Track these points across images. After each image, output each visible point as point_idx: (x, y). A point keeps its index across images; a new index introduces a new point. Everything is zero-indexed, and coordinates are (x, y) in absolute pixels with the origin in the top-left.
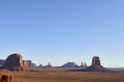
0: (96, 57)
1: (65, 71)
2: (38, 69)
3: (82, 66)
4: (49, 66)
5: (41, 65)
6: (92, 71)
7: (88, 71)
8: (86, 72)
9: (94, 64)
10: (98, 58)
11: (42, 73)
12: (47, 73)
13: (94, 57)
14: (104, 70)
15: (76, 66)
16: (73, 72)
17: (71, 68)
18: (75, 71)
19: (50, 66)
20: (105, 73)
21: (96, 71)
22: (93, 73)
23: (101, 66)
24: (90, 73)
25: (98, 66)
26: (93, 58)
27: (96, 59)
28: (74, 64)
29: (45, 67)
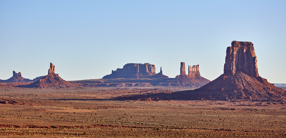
0: (242, 43)
1: (119, 99)
2: (8, 93)
3: (182, 77)
4: (52, 79)
5: (17, 76)
6: (225, 100)
7: (207, 98)
8: (200, 103)
9: (234, 72)
10: (249, 45)
11: (27, 106)
12: (48, 108)
13: (234, 43)
14: (271, 95)
15: (161, 78)
16: (149, 103)
17: (139, 88)
18: (155, 100)
19: (57, 78)
20: (273, 107)
21: (239, 97)
22: (227, 104)
23: (260, 79)
24: (216, 104)
25: (249, 79)
26: (228, 48)
27: (240, 51)
28: (150, 70)
29: (36, 83)
